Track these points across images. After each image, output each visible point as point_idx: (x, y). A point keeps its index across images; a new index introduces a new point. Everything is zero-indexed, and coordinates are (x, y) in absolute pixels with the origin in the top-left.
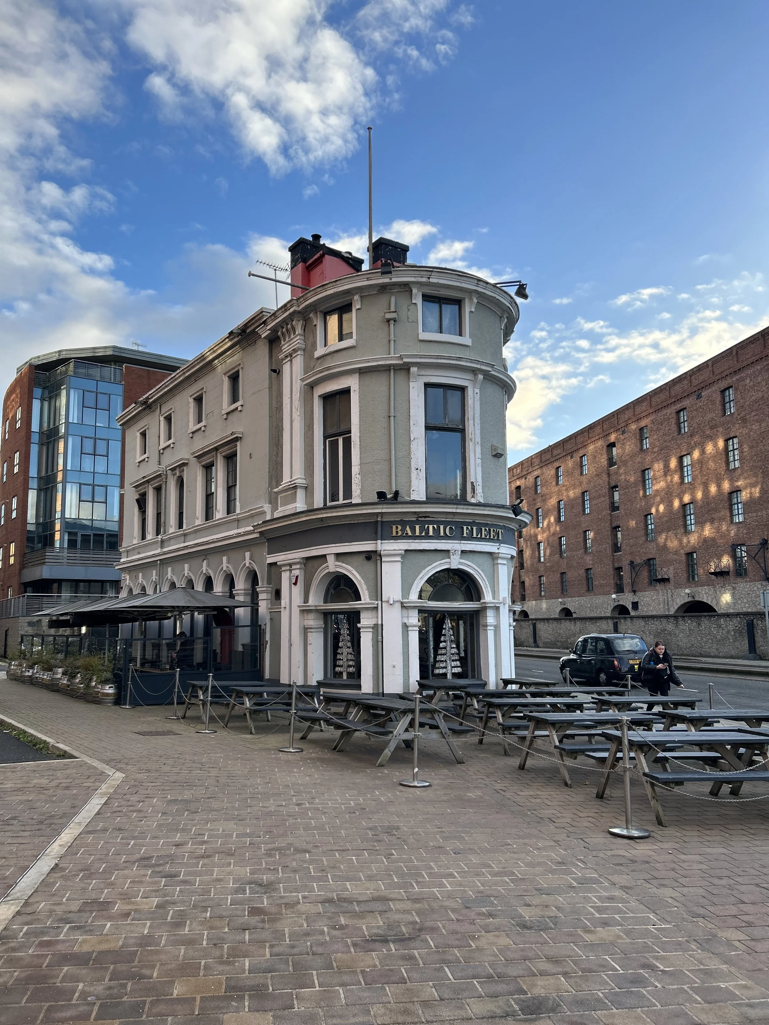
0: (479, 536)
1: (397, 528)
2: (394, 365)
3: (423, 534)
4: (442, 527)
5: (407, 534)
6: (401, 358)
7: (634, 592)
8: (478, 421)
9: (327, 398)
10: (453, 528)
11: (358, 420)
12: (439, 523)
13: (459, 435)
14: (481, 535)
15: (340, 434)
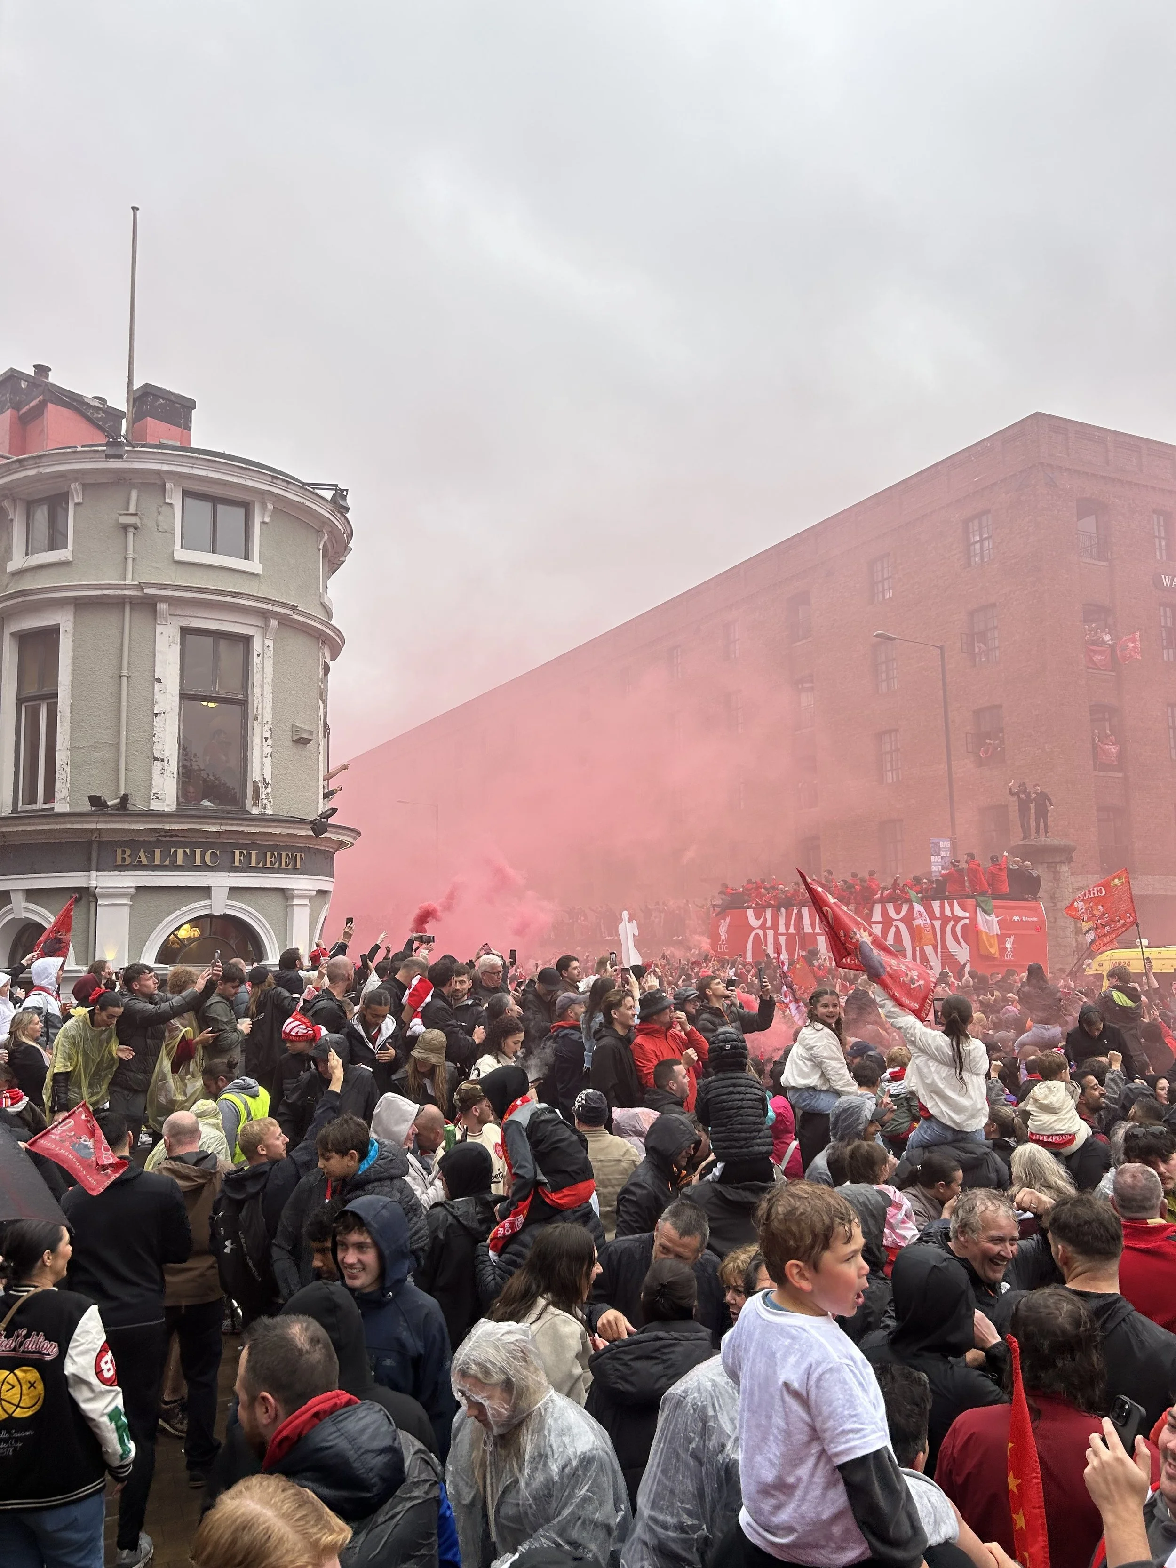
0: (261, 865)
1: (124, 852)
2: (130, 597)
4: (198, 851)
5: (140, 862)
6: (140, 587)
8: (268, 688)
9: (24, 639)
10: (218, 852)
11: (70, 678)
12: (193, 845)
13: (237, 709)
14: (265, 863)
15: (43, 698)
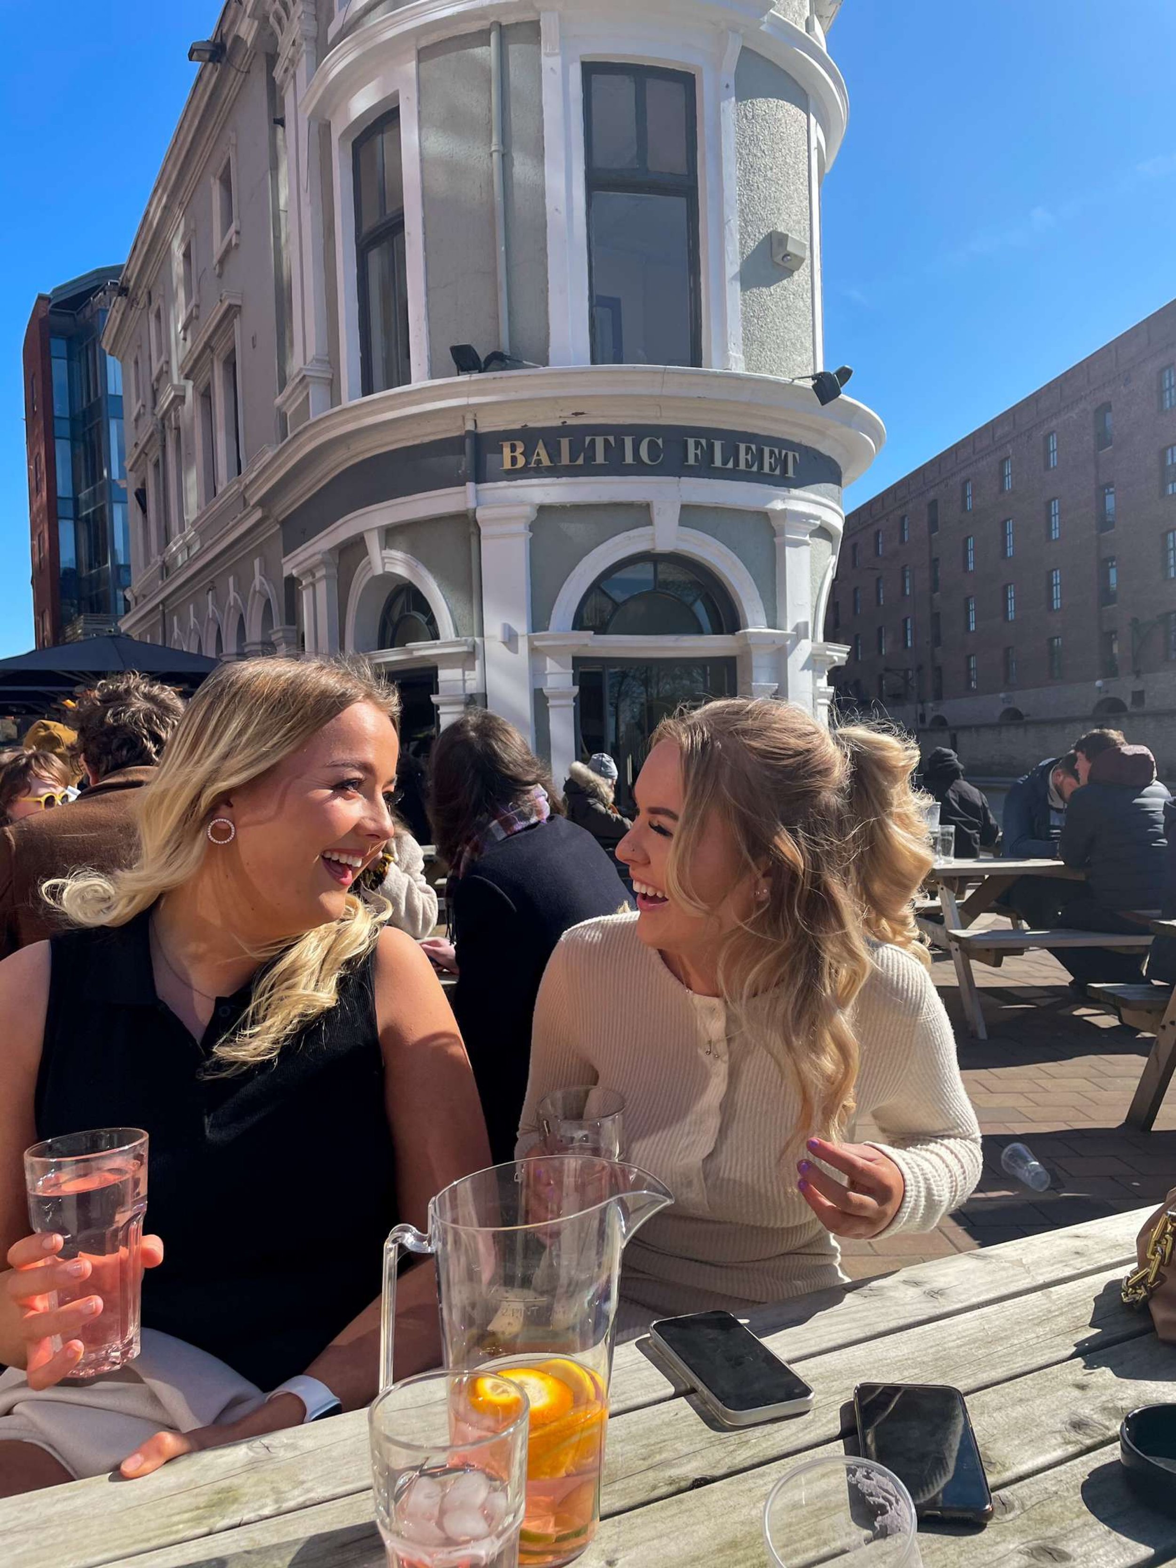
0: (730, 465)
1: (513, 449)
3: (580, 461)
4: (628, 442)
5: (539, 462)
7: (1138, 674)
10: (660, 442)
11: (418, 175)
12: (620, 430)
13: (679, 201)
14: (737, 463)
15: (387, 230)
